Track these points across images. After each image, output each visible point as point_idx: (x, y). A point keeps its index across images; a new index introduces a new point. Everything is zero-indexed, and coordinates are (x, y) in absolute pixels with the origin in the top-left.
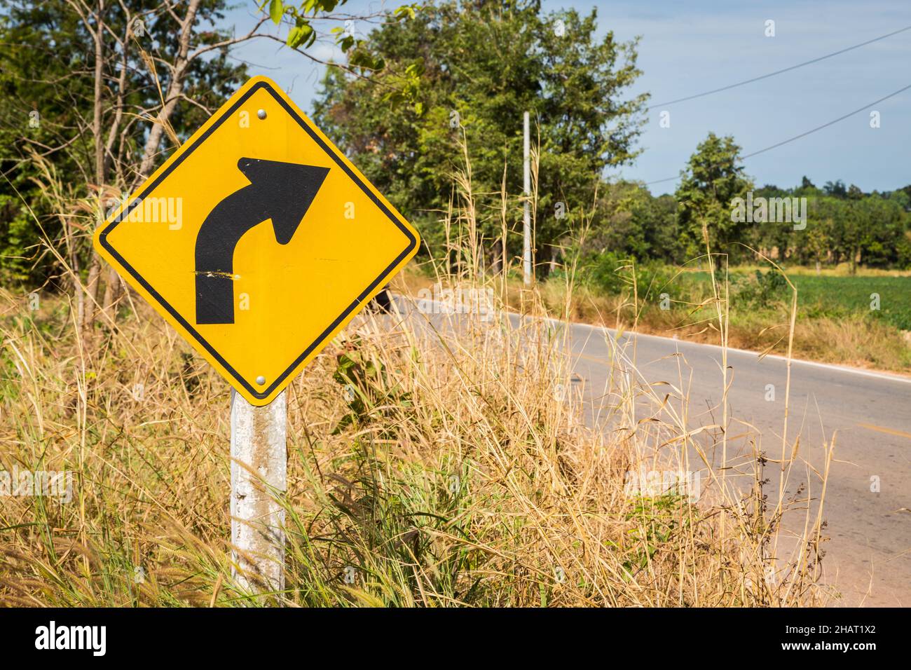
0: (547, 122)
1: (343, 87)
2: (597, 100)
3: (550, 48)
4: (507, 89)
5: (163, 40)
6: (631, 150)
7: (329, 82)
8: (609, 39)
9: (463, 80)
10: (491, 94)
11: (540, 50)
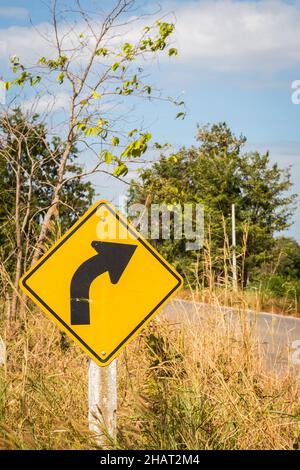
0: (244, 209)
1: (139, 193)
2: (270, 197)
3: (245, 171)
4: (223, 193)
5: (48, 171)
6: (288, 222)
7: (132, 191)
8: (275, 167)
9: (200, 188)
10: (215, 195)
11: (240, 172)
